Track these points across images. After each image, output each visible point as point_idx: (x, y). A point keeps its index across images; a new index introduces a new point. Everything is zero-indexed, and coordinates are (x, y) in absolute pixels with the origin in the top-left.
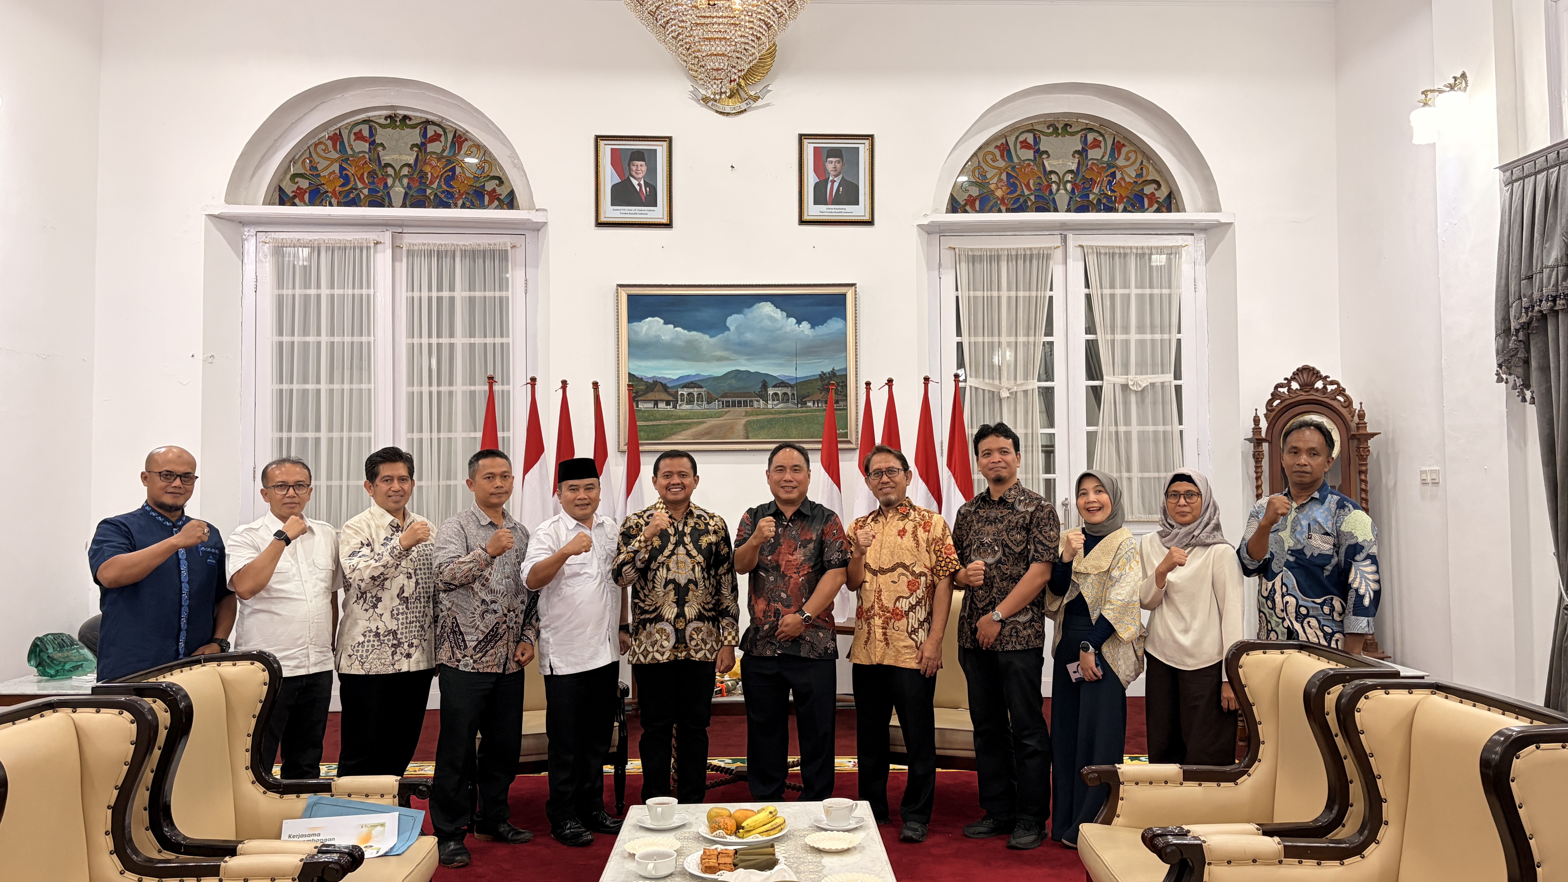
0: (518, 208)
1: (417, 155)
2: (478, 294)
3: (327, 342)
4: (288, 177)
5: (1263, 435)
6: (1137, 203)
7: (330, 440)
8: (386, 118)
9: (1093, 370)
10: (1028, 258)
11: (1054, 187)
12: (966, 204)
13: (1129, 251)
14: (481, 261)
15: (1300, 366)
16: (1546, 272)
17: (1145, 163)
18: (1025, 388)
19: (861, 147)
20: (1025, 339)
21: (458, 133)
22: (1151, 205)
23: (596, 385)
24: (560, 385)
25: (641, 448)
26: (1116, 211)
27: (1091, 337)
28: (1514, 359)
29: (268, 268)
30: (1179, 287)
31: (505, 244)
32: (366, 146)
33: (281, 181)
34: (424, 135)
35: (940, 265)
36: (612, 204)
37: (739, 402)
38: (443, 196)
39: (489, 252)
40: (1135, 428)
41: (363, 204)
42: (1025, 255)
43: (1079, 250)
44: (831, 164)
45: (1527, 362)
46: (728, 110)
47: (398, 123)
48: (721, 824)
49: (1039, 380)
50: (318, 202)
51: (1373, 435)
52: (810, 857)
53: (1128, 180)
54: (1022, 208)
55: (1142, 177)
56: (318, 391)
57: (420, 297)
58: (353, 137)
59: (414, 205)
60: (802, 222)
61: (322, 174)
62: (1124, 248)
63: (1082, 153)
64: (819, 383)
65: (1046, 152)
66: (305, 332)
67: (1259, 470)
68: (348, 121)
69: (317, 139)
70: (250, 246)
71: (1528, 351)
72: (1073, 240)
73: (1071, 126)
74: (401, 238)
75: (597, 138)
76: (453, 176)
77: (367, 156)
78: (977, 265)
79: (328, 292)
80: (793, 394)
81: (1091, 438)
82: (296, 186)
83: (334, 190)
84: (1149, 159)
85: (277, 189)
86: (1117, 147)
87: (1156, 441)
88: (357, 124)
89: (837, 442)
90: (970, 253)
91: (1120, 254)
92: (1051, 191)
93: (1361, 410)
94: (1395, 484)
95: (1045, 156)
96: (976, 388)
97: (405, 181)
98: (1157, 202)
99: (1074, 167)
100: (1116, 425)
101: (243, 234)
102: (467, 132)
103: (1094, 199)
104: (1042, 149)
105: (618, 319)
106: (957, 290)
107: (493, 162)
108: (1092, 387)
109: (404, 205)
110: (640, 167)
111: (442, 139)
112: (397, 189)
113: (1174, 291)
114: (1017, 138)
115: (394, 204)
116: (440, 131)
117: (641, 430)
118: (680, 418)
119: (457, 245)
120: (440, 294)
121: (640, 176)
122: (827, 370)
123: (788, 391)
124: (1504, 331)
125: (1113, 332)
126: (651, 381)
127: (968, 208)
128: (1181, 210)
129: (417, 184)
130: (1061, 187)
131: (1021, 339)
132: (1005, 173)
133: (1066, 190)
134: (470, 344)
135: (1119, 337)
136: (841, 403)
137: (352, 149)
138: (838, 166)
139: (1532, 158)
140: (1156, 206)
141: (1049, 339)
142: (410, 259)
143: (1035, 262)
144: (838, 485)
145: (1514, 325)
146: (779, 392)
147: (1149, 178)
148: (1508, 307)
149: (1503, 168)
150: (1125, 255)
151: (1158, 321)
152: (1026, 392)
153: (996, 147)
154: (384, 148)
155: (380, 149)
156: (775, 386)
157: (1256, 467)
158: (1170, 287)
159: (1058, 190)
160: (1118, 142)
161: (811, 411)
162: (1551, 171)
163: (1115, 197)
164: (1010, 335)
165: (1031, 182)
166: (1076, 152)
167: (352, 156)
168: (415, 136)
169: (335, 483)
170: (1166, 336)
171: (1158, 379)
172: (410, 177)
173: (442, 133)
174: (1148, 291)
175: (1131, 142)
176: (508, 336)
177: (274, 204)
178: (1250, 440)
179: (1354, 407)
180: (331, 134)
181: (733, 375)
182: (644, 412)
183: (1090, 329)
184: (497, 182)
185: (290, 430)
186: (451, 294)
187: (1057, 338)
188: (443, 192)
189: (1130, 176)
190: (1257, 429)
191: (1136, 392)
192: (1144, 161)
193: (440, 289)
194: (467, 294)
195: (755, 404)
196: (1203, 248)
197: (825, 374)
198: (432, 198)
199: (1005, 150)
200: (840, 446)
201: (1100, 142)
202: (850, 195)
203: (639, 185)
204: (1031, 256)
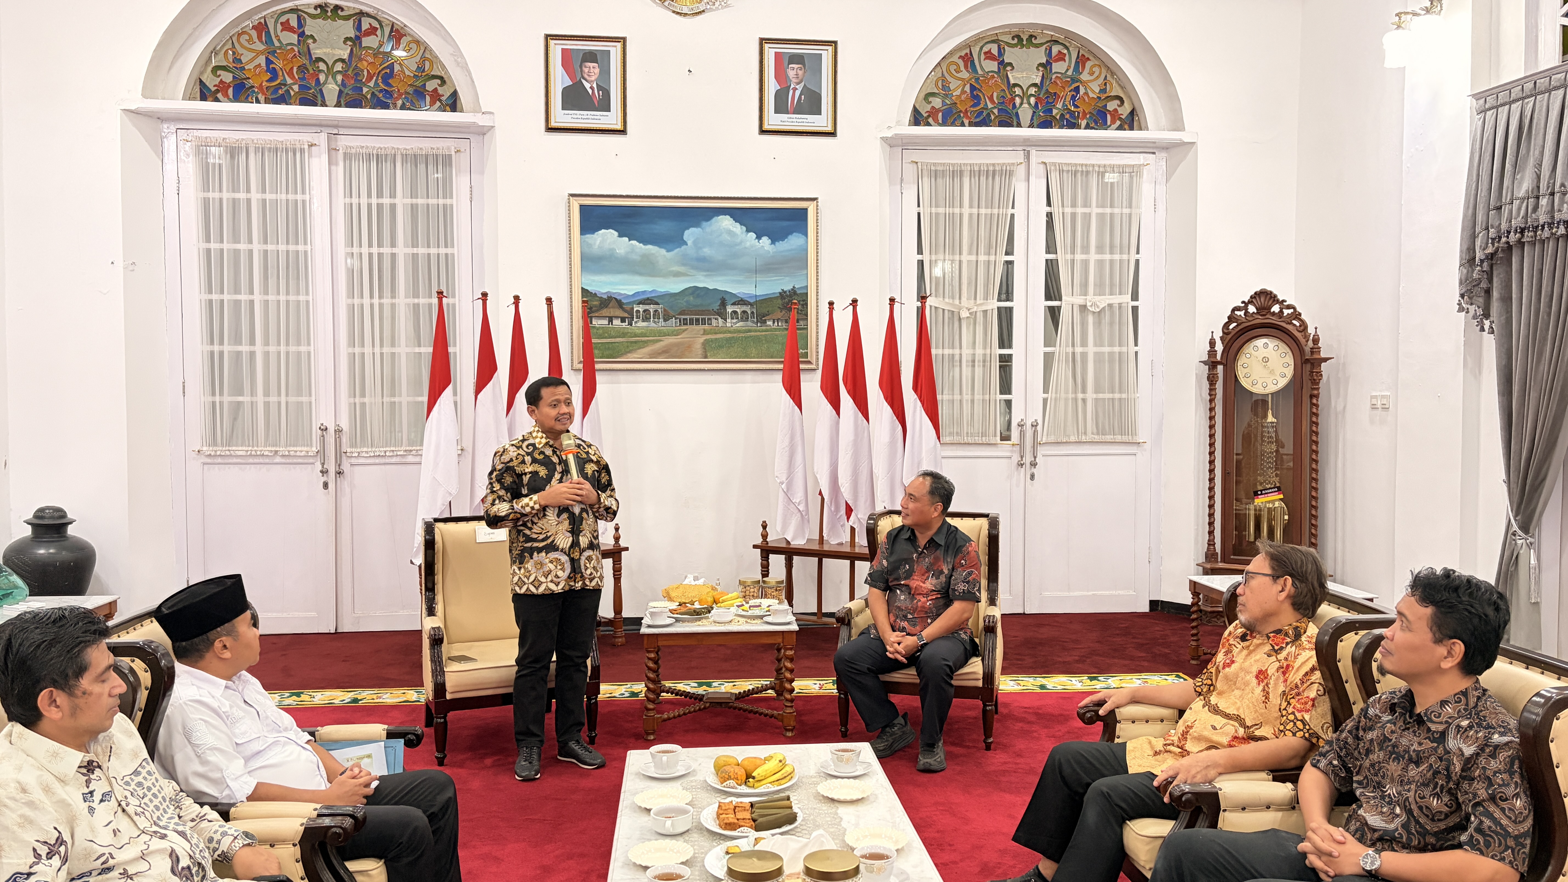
0: (462, 111)
1: (352, 50)
2: (420, 201)
3: (259, 251)
4: (210, 69)
5: (1219, 357)
6: (1099, 119)
7: (267, 354)
8: (316, 8)
9: (1052, 291)
10: (991, 173)
11: (1018, 101)
12: (929, 116)
13: (1091, 169)
14: (423, 166)
15: (1258, 289)
16: (1516, 203)
17: (1109, 77)
18: (984, 308)
19: (824, 53)
20: (985, 258)
21: (396, 27)
22: (1113, 122)
23: (549, 301)
24: (513, 300)
25: (597, 366)
26: (1079, 127)
27: (1051, 256)
28: (1476, 288)
29: (190, 169)
30: (1138, 207)
31: (449, 148)
32: (293, 39)
33: (202, 73)
34: (359, 27)
35: (902, 180)
36: (563, 109)
37: (697, 320)
38: (381, 95)
39: (432, 157)
40: (1091, 349)
41: (292, 101)
42: (987, 171)
43: (1042, 166)
44: (793, 71)
45: (1488, 292)
46: (685, 10)
47: (329, 14)
48: (731, 774)
49: (999, 300)
50: (243, 98)
51: (1326, 360)
52: (825, 808)
53: (1091, 95)
54: (984, 122)
55: (1106, 92)
56: (252, 302)
57: (359, 204)
58: (279, 27)
59: (349, 105)
60: (763, 132)
61: (246, 67)
62: (1086, 165)
63: (1046, 66)
64: (780, 301)
65: (1010, 64)
66: (236, 239)
67: (1213, 393)
68: (274, 9)
69: (240, 28)
70: (170, 143)
71: (1490, 280)
72: (1036, 156)
73: (1036, 38)
74: (336, 141)
75: (547, 37)
76: (391, 75)
77: (296, 49)
78: (940, 181)
79: (260, 196)
80: (753, 313)
81: (1048, 359)
82: (219, 79)
83: (261, 84)
84: (1113, 74)
85: (198, 83)
86: (1081, 61)
87: (1111, 361)
88: (284, 13)
89: (799, 363)
90: (933, 168)
91: (1082, 171)
92: (1014, 104)
93: (1316, 335)
94: (1345, 408)
95: (1009, 68)
96: (936, 308)
97: (339, 78)
98: (1120, 119)
99: (1038, 81)
100: (1073, 345)
101: (161, 131)
102: (405, 26)
103: (1057, 114)
104: (1006, 61)
105: (570, 230)
106: (919, 206)
107: (434, 60)
108: (1049, 307)
109: (338, 105)
110: (592, 70)
111: (379, 32)
112: (330, 86)
113: (1134, 211)
114: (981, 48)
115: (327, 103)
116: (375, 24)
117: (596, 348)
118: (636, 336)
119: (398, 149)
120: (380, 201)
121: (593, 78)
122: (788, 288)
123: (748, 309)
124: (1469, 261)
125: (1073, 252)
126: (605, 297)
127: (930, 120)
128: (1143, 127)
129: (352, 82)
130: (1025, 101)
131: (982, 258)
132: (968, 85)
133: (1029, 104)
134: (413, 254)
135: (1079, 257)
136: (801, 323)
137: (279, 40)
138: (800, 73)
139: (1508, 87)
140: (1118, 123)
141: (1009, 258)
142: (348, 162)
143: (997, 178)
144: (800, 407)
145: (1479, 255)
146: (738, 310)
147: (1113, 94)
148: (1474, 237)
149: (1476, 96)
150: (1088, 172)
151: (1117, 242)
152: (985, 312)
153: (960, 57)
154: (315, 41)
155: (310, 41)
156: (734, 304)
157: (1211, 390)
158: (1130, 207)
159: (1021, 104)
160: (1083, 55)
161: (771, 330)
162: (1526, 101)
163: (1079, 113)
164: (970, 253)
165: (995, 95)
166: (1041, 65)
167: (280, 48)
168: (348, 29)
169: (273, 399)
170: (1125, 257)
171: (1116, 300)
172: (344, 73)
173: (378, 26)
174: (1108, 210)
175: (1095, 56)
176: (453, 246)
177: (194, 99)
178: (1205, 363)
179: (1309, 331)
180: (256, 23)
181: (690, 291)
182: (598, 329)
183: (1051, 247)
184: (439, 81)
185: (221, 343)
186: (392, 201)
187: (1017, 258)
188: (381, 91)
189: (1093, 91)
190: (1212, 352)
191: (1094, 312)
192: (1108, 76)
193: (380, 195)
194: (409, 201)
195: (714, 322)
196: (1164, 167)
197: (785, 292)
198: (369, 97)
199: (968, 60)
200: (802, 366)
201: (1065, 55)
202: (812, 105)
203: (592, 88)
204: (994, 172)
